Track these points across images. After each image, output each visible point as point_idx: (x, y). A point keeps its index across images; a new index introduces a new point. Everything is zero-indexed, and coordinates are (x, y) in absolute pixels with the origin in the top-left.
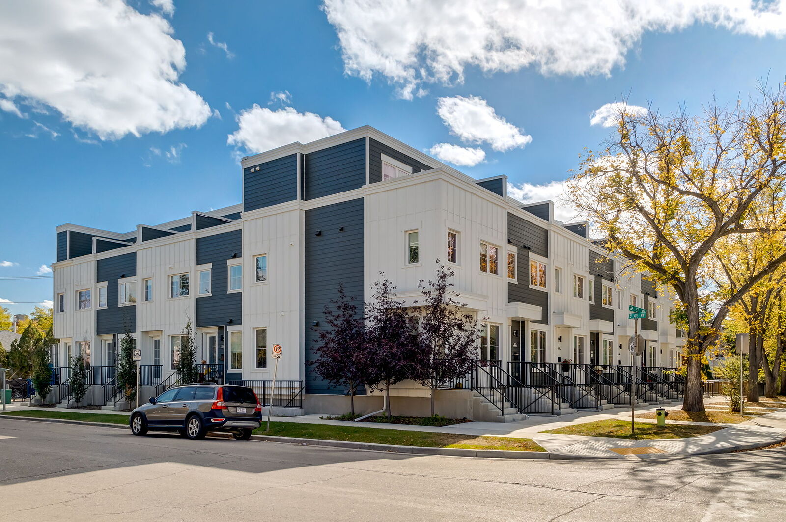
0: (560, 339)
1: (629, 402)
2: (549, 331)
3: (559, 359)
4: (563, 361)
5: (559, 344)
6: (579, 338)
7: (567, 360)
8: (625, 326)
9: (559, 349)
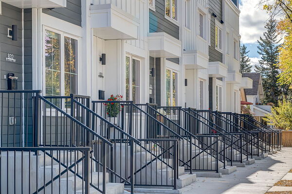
0: (103, 59)
1: (213, 168)
2: (84, 38)
3: (101, 94)
4: (107, 97)
5: (101, 68)
6: (134, 61)
7: (115, 96)
8: (195, 52)
9: (101, 76)
